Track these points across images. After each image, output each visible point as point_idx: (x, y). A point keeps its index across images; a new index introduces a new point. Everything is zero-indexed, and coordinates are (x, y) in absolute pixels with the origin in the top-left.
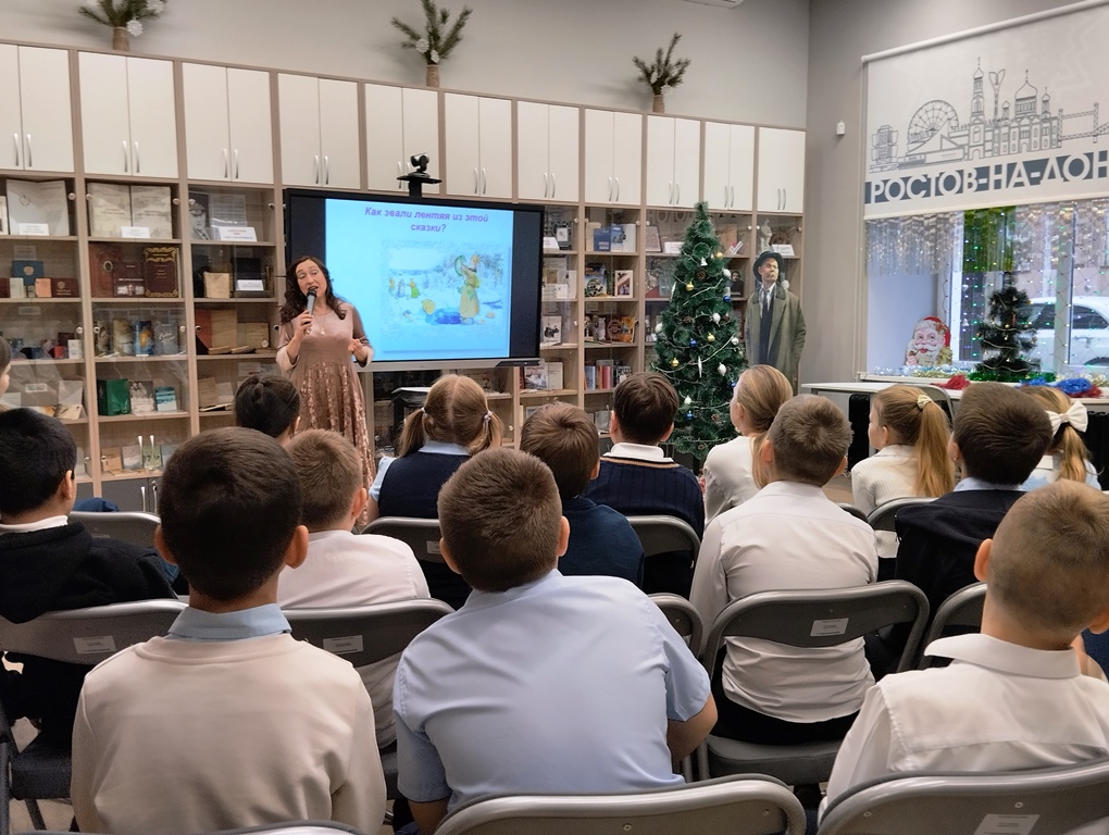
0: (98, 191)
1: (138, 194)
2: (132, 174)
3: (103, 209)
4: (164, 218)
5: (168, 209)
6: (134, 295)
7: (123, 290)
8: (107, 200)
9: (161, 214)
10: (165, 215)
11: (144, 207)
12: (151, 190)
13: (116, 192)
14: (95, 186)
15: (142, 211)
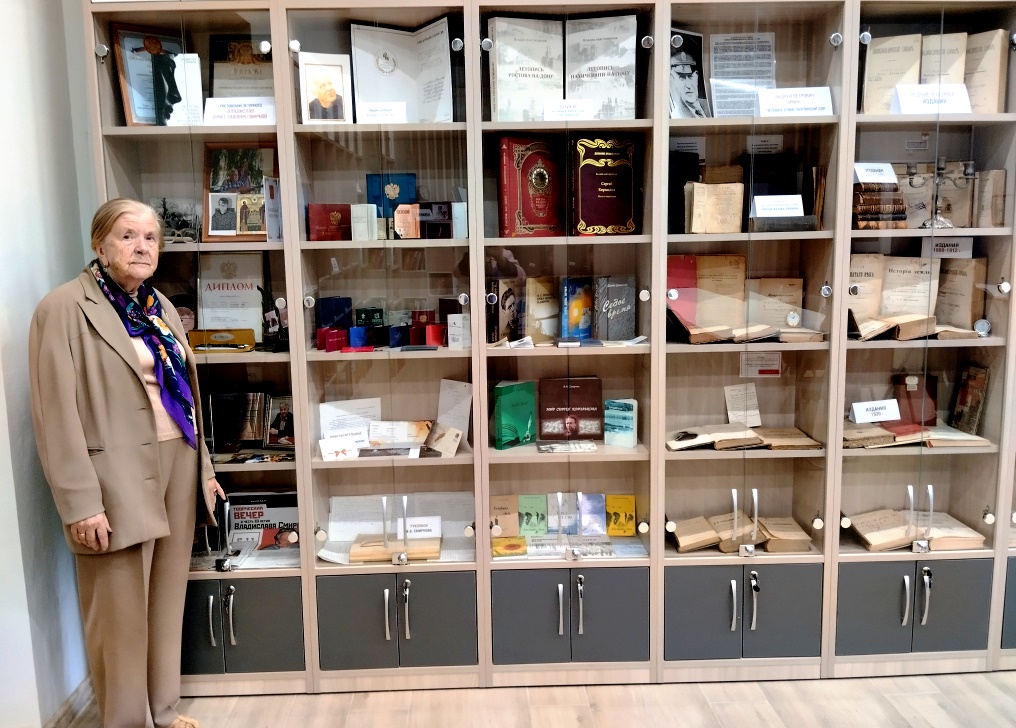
0: (505, 33)
1: (579, 36)
4: (623, 80)
5: (630, 60)
8: (521, 51)
9: (617, 72)
10: (624, 72)
11: (587, 60)
12: (602, 25)
13: (539, 35)
14: (499, 25)
15: (584, 69)
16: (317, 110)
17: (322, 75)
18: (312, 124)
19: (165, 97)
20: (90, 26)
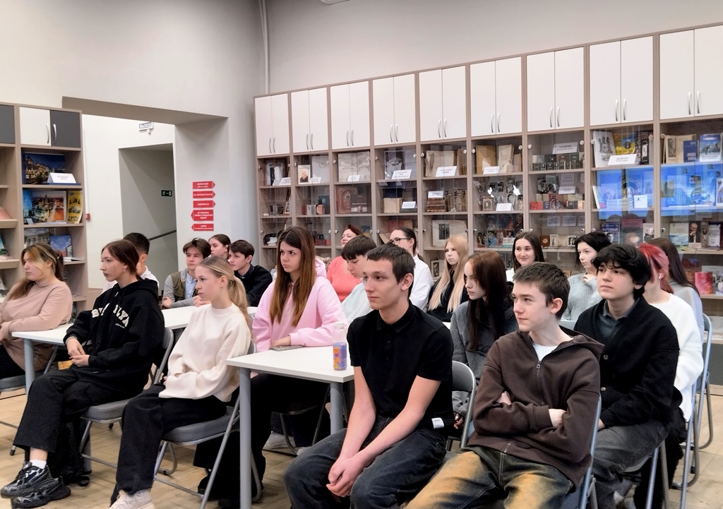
0: (342, 158)
1: (360, 157)
2: (351, 147)
3: (343, 167)
4: (367, 169)
5: (368, 164)
6: (361, 212)
7: (355, 209)
8: (346, 162)
10: (367, 167)
11: (361, 164)
13: (350, 157)
14: (340, 155)
15: (360, 166)
16: (303, 180)
17: (303, 170)
18: (301, 184)
19: (273, 178)
20: (257, 161)
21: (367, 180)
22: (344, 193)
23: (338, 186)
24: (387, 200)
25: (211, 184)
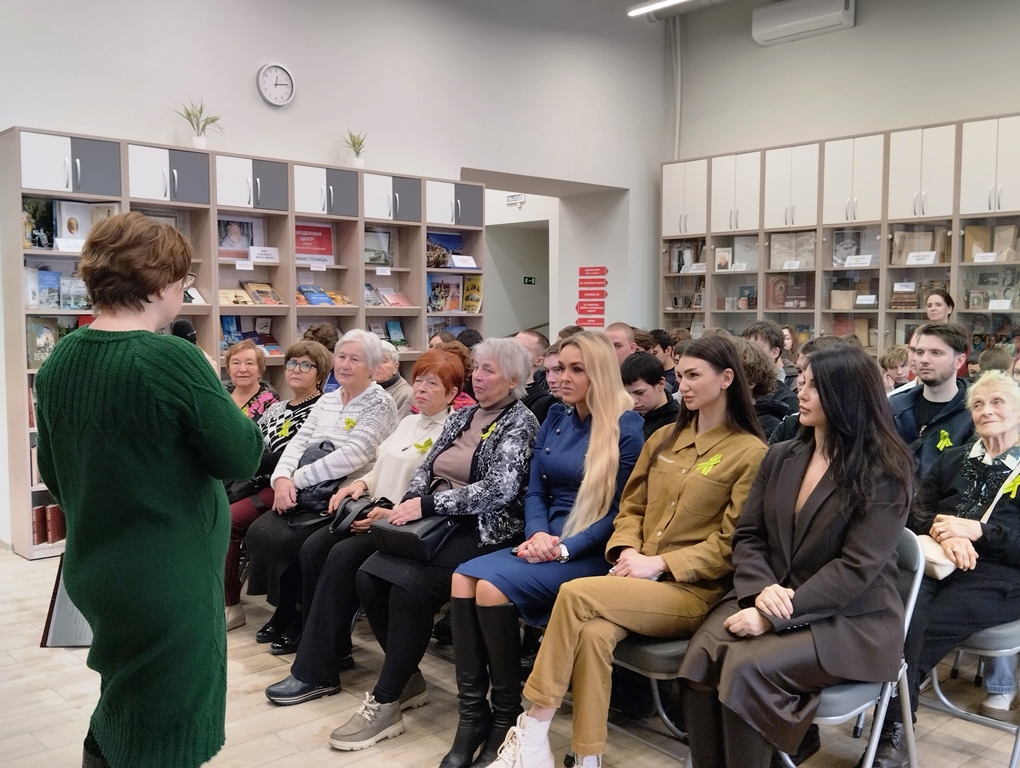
0: (776, 240)
1: (800, 239)
2: (790, 226)
3: (778, 251)
5: (812, 247)
6: (798, 307)
7: (789, 304)
8: (781, 244)
10: (811, 251)
11: (802, 247)
12: (806, 235)
13: (788, 238)
14: (773, 236)
15: (801, 250)
16: (720, 267)
17: (723, 254)
18: (718, 271)
19: (681, 265)
20: (662, 242)
21: (810, 268)
22: (775, 284)
23: (769, 275)
24: (836, 294)
25: (603, 271)
